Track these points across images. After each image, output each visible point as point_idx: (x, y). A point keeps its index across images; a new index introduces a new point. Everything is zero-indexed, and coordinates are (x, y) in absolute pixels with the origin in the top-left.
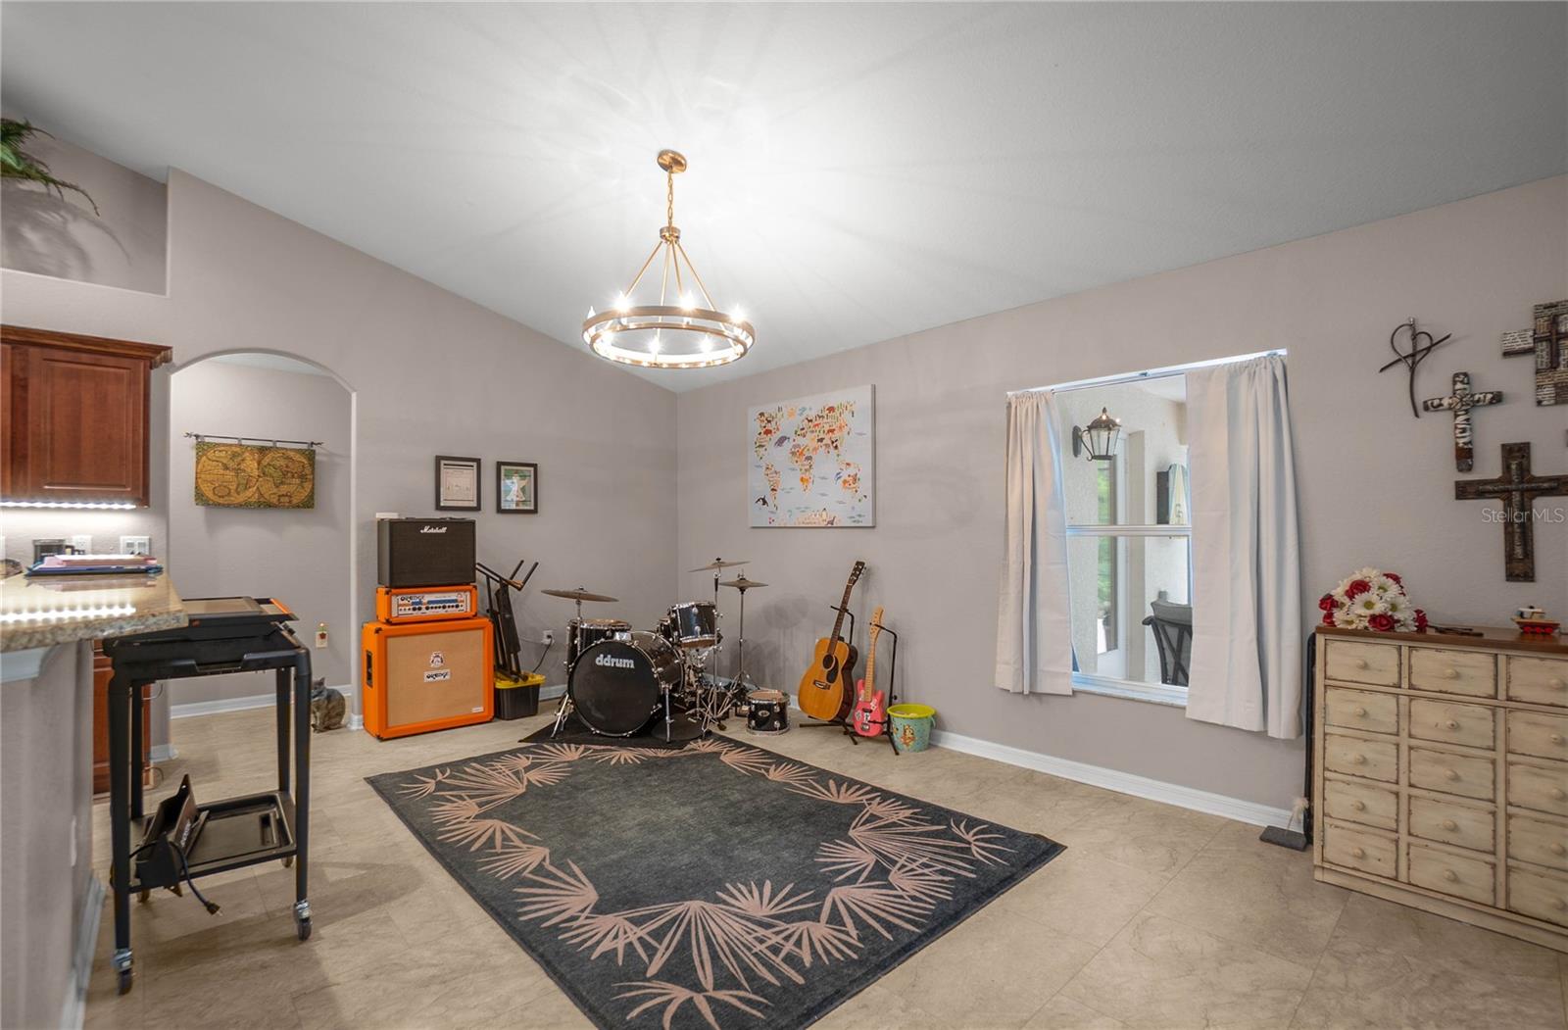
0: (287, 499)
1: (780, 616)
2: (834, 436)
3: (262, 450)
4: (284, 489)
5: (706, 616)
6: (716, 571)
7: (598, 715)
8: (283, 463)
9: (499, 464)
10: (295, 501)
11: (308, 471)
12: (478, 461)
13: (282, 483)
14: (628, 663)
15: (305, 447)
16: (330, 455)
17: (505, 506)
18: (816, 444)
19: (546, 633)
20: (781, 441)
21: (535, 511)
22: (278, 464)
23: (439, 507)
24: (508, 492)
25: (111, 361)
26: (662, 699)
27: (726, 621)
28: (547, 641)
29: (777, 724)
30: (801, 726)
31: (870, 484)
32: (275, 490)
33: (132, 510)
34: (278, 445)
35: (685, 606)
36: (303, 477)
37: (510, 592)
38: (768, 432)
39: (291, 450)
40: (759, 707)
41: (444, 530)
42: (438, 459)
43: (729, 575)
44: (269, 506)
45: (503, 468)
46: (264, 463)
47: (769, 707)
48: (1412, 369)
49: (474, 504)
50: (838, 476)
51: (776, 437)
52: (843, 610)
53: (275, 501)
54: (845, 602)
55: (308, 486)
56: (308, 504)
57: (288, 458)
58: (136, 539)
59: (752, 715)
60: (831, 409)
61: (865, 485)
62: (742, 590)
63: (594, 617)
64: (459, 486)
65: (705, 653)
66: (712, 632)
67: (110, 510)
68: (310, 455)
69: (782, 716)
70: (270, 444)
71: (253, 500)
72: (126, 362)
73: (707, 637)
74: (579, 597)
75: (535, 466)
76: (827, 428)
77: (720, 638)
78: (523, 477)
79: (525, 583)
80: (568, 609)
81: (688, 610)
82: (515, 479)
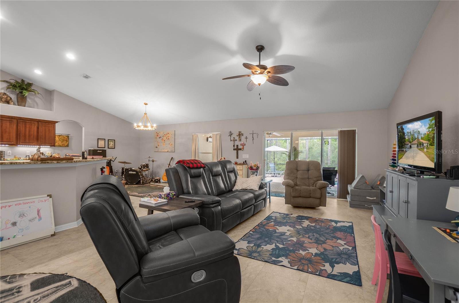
0: (63, 145)
1: (159, 167)
2: (169, 138)
3: (59, 136)
4: (63, 143)
5: (147, 166)
6: (149, 158)
7: (129, 181)
8: (63, 138)
9: (108, 140)
10: (65, 145)
11: (67, 140)
12: (105, 139)
13: (63, 142)
14: (135, 173)
15: (67, 135)
16: (71, 137)
17: (109, 147)
18: (166, 138)
19: (116, 170)
20: (160, 138)
21: (114, 148)
22: (62, 138)
23: (98, 147)
24: (110, 144)
25: (51, 124)
26: (140, 178)
27: (150, 167)
28: (117, 171)
29: (159, 182)
30: (163, 183)
31: (174, 145)
32: (61, 143)
33: (50, 147)
34: (62, 135)
35: (144, 164)
36: (67, 141)
37: (111, 162)
38: (158, 136)
39: (65, 136)
40: (156, 179)
41: (101, 151)
42: (98, 139)
43: (151, 159)
44: (60, 146)
45: (109, 140)
46: (60, 138)
47: (158, 179)
48: (231, 136)
49: (104, 147)
50: (169, 144)
51: (159, 137)
52: (169, 164)
53: (61, 145)
54: (170, 163)
55: (68, 142)
56: (68, 146)
57: (64, 137)
58: (49, 152)
59: (155, 181)
60: (168, 133)
61: (173, 146)
62: (153, 162)
63: (127, 166)
64: (101, 144)
65: (147, 172)
66: (148, 168)
67: (44, 147)
68: (68, 137)
69: (159, 181)
70: (61, 135)
71: (57, 145)
72: (53, 124)
73: (147, 169)
74: (124, 163)
75: (115, 140)
76: (167, 136)
77: (149, 169)
78: (112, 142)
79: (115, 160)
80: (123, 165)
81: (144, 165)
82: (111, 142)
